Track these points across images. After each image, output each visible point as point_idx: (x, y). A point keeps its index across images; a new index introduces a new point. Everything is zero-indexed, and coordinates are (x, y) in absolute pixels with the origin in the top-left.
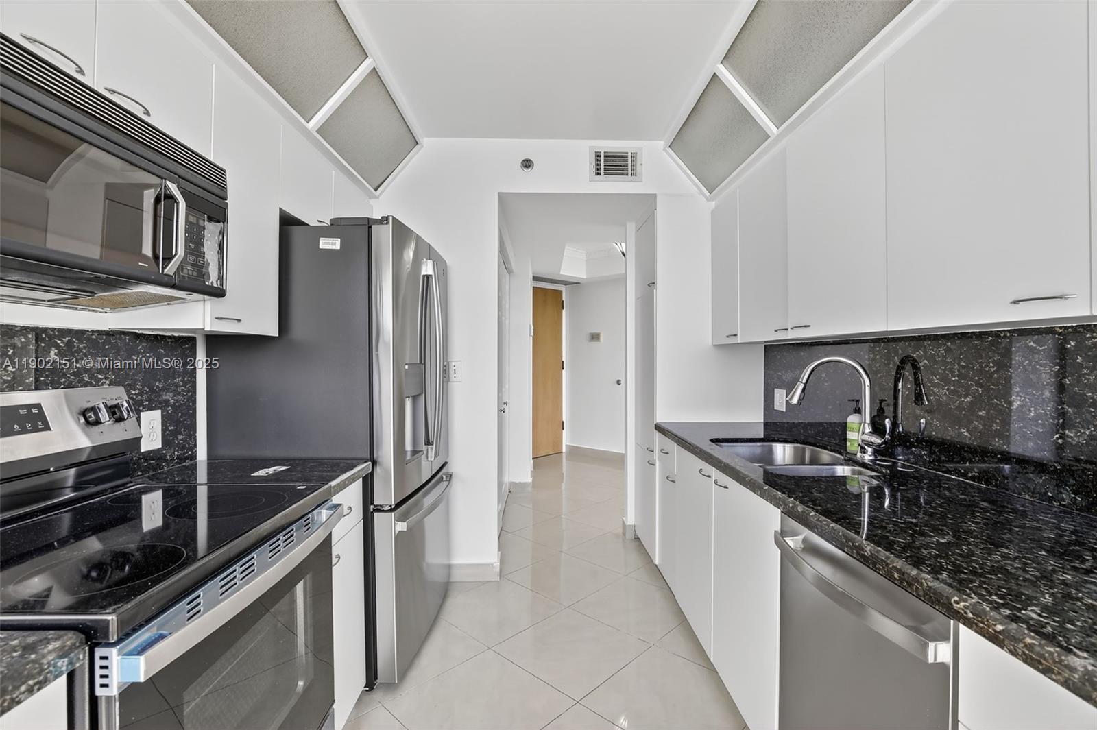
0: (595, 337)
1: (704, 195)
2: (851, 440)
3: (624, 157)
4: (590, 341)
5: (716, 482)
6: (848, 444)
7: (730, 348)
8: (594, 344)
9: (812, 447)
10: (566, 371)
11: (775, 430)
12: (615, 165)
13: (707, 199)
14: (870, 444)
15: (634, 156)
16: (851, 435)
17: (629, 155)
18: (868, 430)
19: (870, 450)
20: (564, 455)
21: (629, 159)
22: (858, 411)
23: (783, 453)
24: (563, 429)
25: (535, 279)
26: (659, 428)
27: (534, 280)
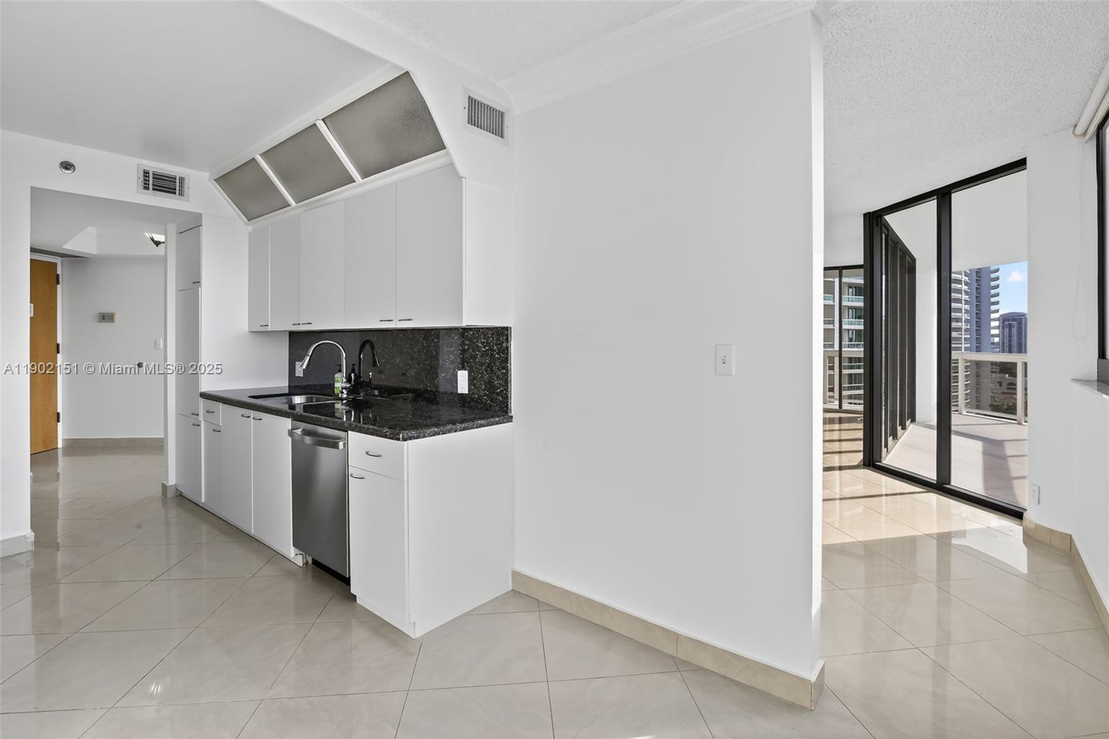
0: (106, 318)
1: (244, 221)
2: (337, 388)
3: (173, 179)
4: (100, 322)
5: (254, 418)
6: (335, 390)
7: (263, 334)
8: (106, 326)
9: (317, 396)
10: (63, 354)
11: (295, 389)
12: (165, 184)
13: (246, 224)
14: (345, 388)
15: (182, 180)
16: (337, 385)
17: (178, 178)
18: (345, 380)
19: (345, 391)
20: (60, 452)
21: (178, 181)
22: (340, 371)
23: (298, 400)
24: (58, 421)
25: (33, 250)
26: (204, 396)
27: (31, 251)
